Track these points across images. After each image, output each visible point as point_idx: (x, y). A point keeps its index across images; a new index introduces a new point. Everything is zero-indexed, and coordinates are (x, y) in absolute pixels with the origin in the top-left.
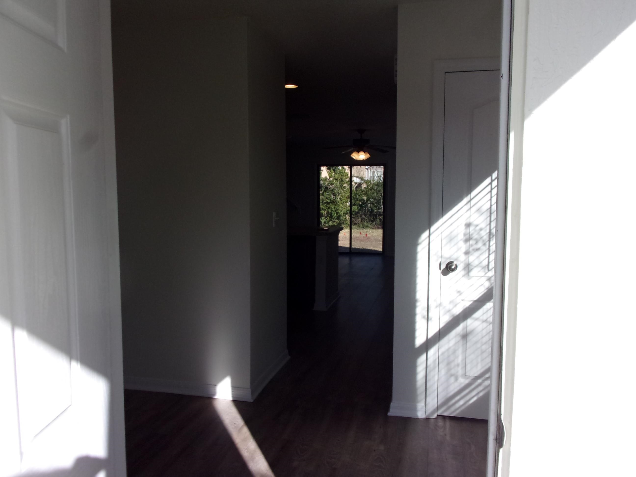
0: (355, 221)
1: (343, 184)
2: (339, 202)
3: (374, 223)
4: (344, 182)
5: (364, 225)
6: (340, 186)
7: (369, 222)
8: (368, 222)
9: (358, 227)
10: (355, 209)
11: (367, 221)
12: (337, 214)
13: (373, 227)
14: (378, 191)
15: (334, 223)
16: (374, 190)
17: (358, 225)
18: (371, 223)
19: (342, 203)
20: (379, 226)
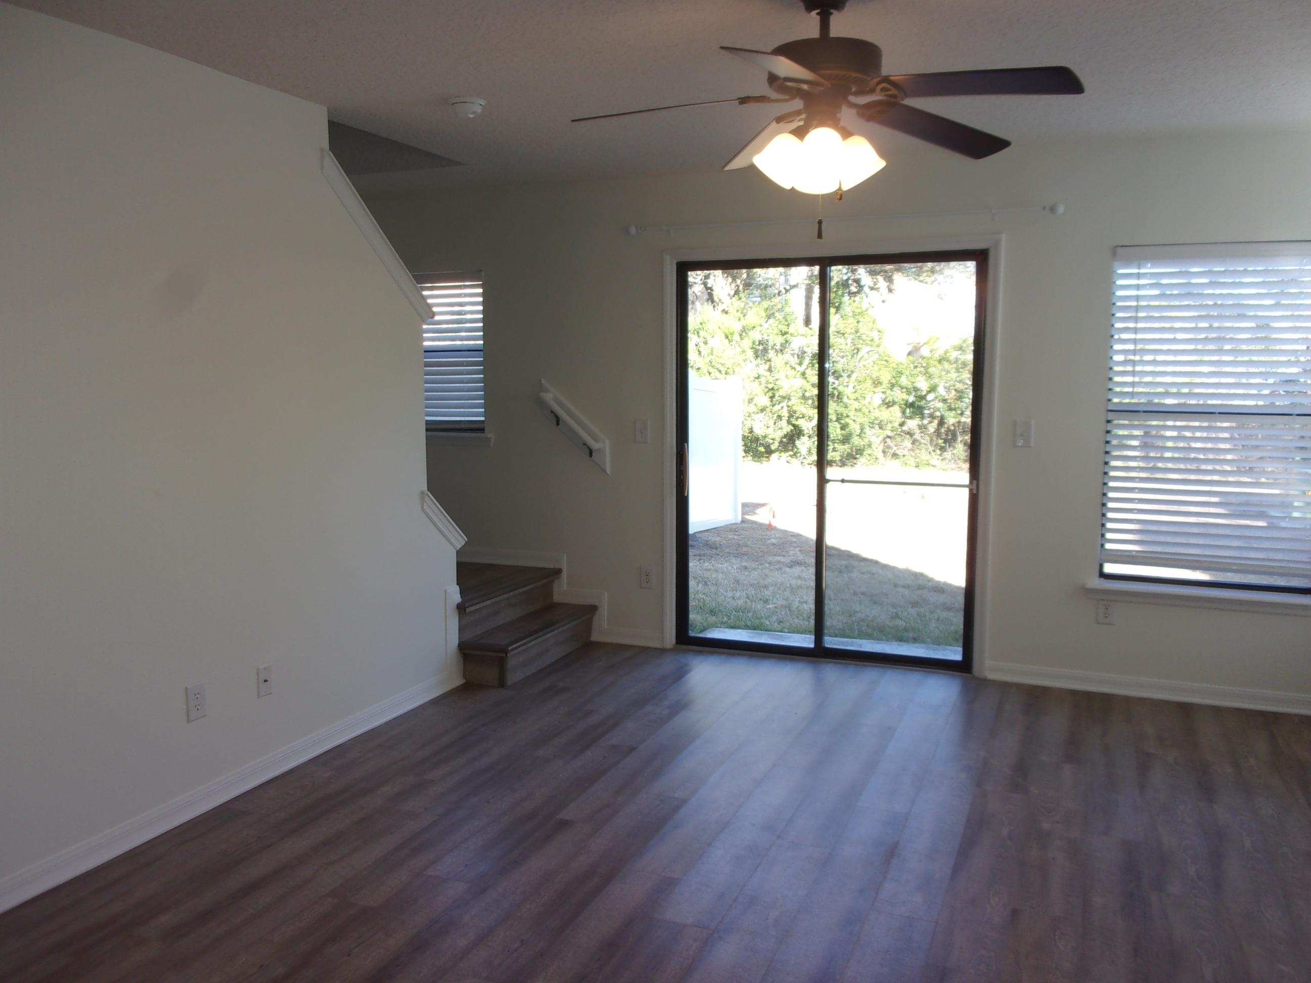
0: (895, 448)
1: (859, 346)
2: (848, 397)
3: (948, 455)
4: (864, 341)
5: (918, 460)
6: (853, 350)
7: (934, 451)
8: (930, 453)
9: (904, 465)
10: (892, 416)
11: (927, 449)
12: (842, 428)
13: (945, 467)
14: (960, 366)
15: (834, 453)
16: (948, 361)
17: (903, 459)
18: (941, 455)
19: (856, 399)
20: (961, 463)
